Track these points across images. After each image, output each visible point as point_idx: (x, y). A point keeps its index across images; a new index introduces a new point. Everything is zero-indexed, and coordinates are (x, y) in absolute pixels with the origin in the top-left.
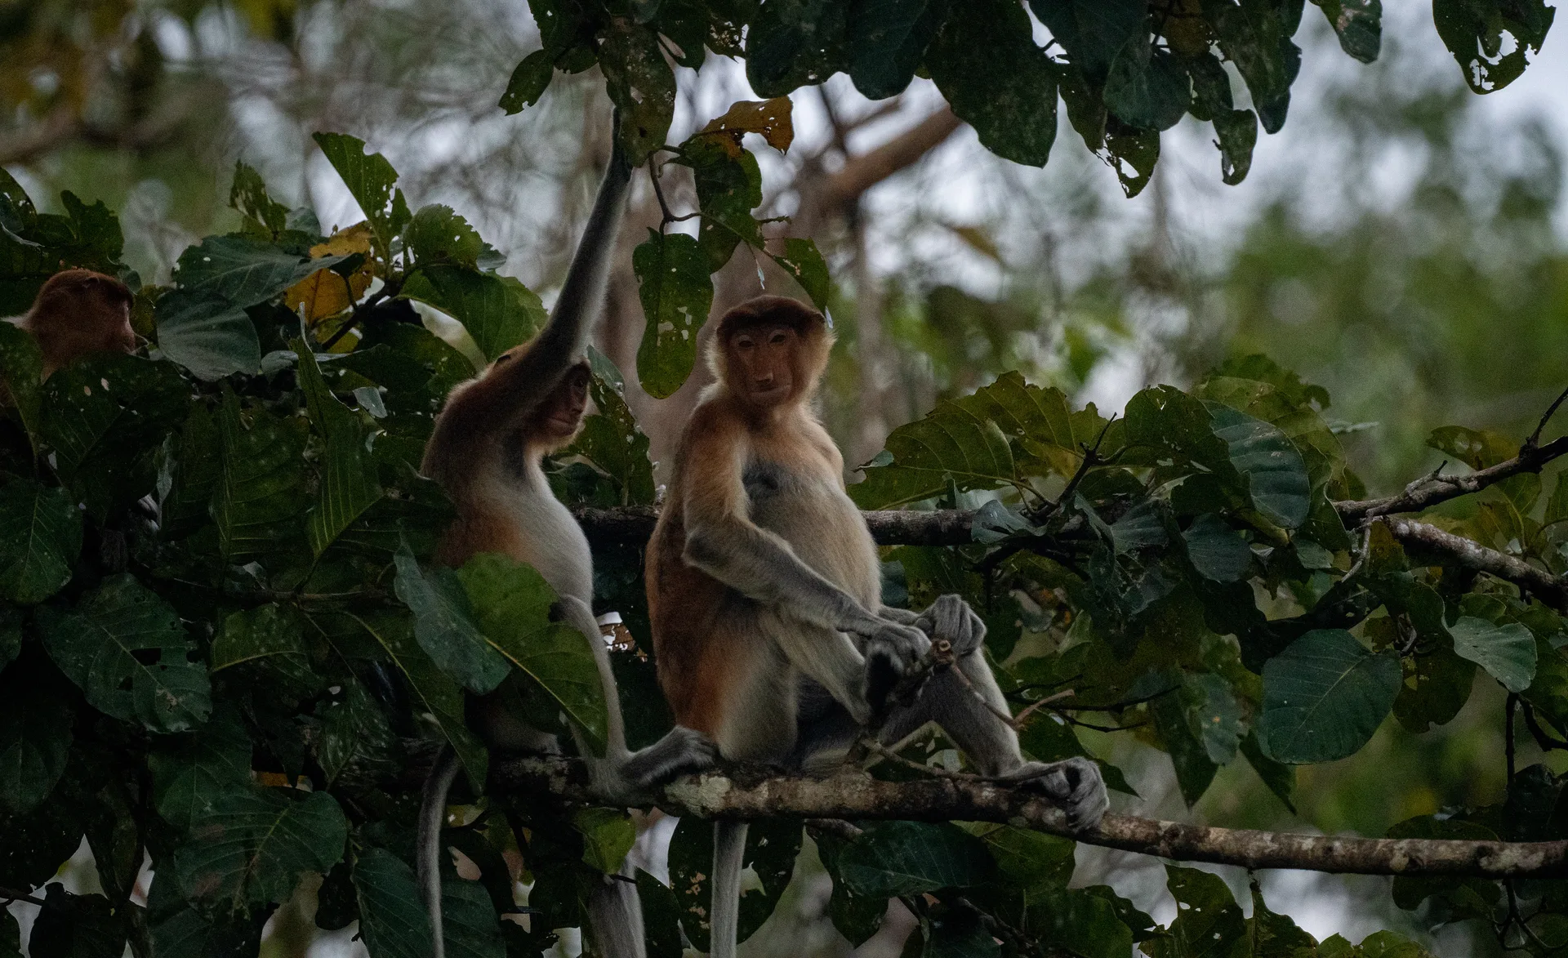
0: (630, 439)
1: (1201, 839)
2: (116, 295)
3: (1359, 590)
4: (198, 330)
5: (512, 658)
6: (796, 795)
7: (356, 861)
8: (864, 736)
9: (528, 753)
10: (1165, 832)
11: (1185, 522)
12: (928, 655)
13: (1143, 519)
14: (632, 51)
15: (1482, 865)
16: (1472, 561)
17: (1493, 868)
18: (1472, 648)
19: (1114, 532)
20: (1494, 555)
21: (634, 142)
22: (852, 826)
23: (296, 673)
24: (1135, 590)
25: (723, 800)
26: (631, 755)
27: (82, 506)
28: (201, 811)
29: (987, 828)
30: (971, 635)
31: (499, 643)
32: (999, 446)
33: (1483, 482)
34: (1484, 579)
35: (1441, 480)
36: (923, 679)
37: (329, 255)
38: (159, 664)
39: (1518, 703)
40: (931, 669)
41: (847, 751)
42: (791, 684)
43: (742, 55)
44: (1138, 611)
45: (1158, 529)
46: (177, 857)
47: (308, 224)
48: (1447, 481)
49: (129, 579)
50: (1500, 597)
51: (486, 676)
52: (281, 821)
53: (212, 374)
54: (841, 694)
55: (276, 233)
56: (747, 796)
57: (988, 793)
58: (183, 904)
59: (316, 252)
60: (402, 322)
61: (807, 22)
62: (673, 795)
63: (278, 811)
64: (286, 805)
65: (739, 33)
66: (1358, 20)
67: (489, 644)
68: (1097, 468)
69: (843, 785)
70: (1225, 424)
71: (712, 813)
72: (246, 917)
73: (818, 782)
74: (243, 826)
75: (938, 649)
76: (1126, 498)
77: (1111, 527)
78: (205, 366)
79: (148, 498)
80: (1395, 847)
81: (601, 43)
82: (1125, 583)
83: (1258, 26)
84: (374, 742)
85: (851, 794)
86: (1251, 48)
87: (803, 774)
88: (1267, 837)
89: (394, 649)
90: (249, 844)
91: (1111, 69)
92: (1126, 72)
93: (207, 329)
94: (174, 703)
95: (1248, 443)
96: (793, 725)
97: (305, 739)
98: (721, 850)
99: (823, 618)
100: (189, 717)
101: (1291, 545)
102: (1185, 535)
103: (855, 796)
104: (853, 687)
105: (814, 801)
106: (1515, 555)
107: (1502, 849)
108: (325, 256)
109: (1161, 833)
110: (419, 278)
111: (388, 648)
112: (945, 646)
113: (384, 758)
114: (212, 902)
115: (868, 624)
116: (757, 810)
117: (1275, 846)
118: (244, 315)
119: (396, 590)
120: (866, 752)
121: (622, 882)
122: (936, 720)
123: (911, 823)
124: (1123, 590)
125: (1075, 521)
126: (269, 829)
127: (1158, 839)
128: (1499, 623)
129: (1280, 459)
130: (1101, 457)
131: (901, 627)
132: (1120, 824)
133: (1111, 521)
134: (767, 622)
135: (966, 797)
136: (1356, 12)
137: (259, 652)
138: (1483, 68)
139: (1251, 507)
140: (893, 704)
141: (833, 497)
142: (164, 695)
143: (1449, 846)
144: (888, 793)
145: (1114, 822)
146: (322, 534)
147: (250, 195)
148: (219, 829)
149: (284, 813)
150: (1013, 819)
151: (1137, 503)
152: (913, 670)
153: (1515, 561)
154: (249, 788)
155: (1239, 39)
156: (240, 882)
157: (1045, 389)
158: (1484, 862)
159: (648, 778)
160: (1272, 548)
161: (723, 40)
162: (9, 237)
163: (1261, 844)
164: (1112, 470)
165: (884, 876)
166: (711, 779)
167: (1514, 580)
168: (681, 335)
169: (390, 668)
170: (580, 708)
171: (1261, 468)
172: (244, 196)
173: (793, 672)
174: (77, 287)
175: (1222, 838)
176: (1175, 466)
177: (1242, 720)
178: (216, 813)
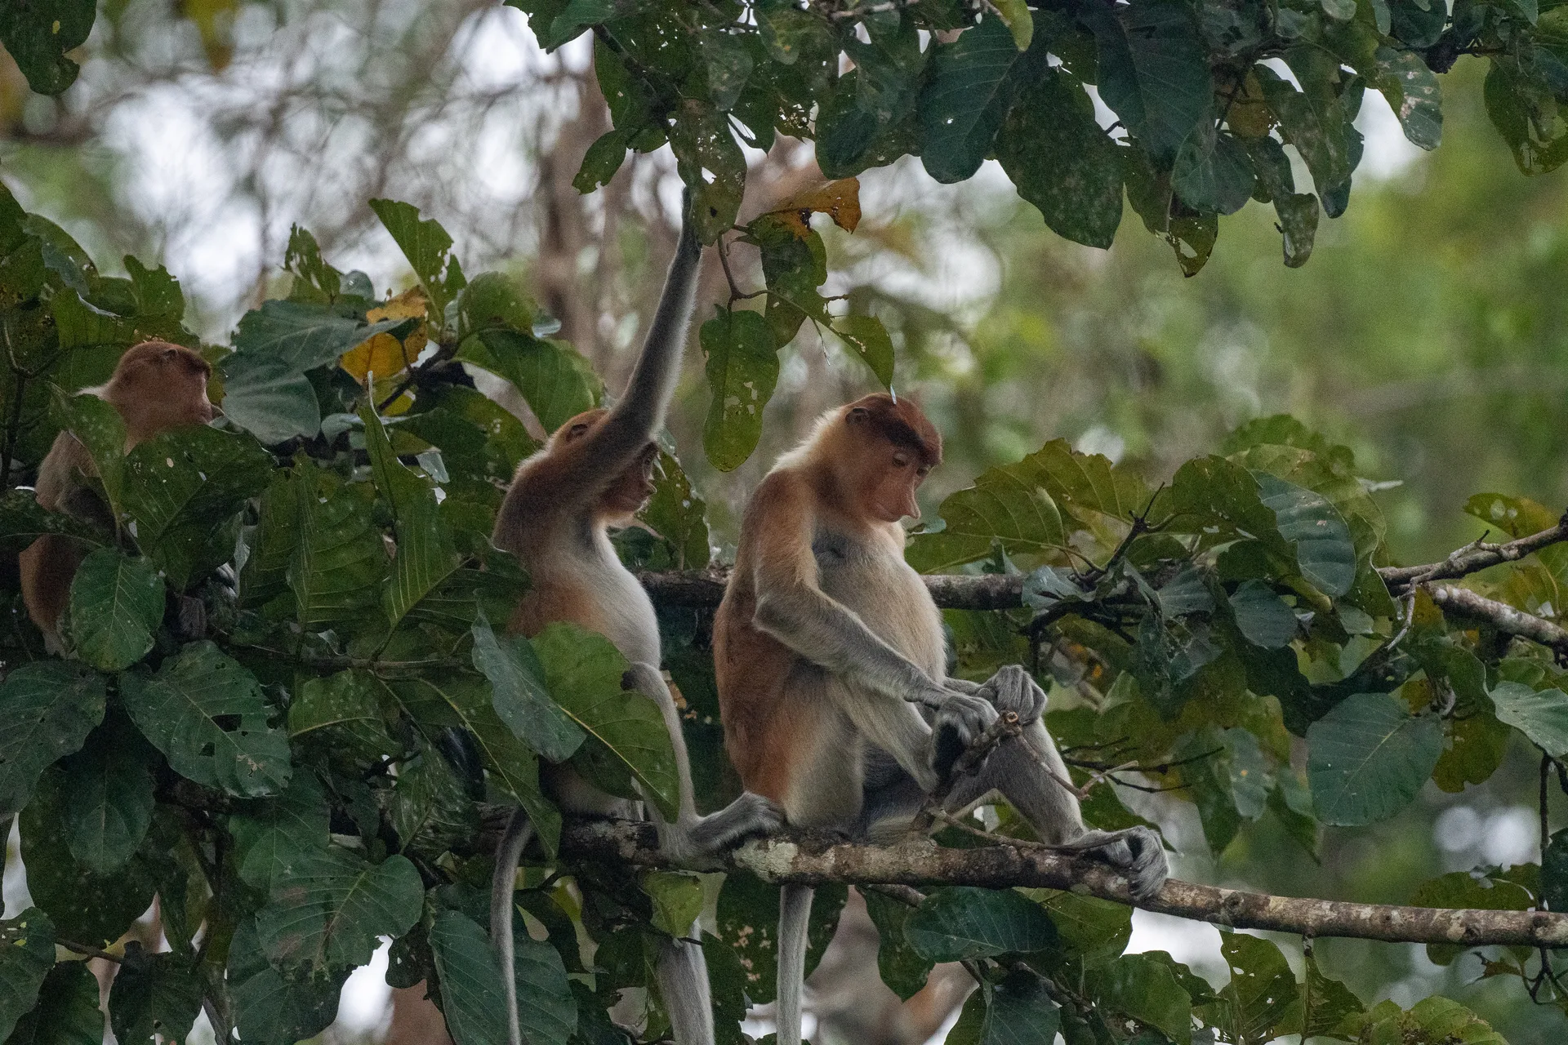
0: (686, 504)
1: (1261, 908)
2: (193, 366)
3: (1399, 654)
4: (258, 392)
5: (586, 727)
6: (862, 861)
7: (433, 924)
8: (930, 804)
9: (598, 817)
10: (1226, 900)
11: (1231, 587)
12: (996, 726)
13: (1190, 584)
14: (704, 133)
15: (1538, 935)
16: (1508, 626)
17: (1548, 938)
18: (1511, 712)
19: (1163, 597)
20: (1529, 619)
21: (705, 221)
22: (915, 891)
23: (372, 739)
24: (1182, 655)
25: (791, 866)
26: (701, 819)
27: (162, 573)
28: (282, 875)
29: (1047, 894)
30: (1032, 704)
31: (571, 710)
32: (1049, 513)
33: (1523, 551)
34: (1519, 642)
35: (1483, 549)
36: (989, 749)
37: (386, 319)
38: (239, 730)
39: (1552, 764)
40: (998, 740)
41: (912, 818)
42: (858, 752)
43: (810, 136)
44: (1185, 676)
45: (1206, 595)
46: (259, 919)
47: (362, 287)
48: (1489, 550)
49: (210, 646)
50: (1536, 661)
51: (562, 745)
52: (360, 884)
53: (273, 437)
54: (907, 762)
55: (332, 298)
56: (814, 861)
57: (1051, 861)
58: (263, 965)
59: (372, 316)
60: (455, 384)
61: (884, 110)
62: (741, 860)
63: (357, 874)
64: (363, 869)
65: (807, 114)
66: (1420, 108)
67: (565, 714)
68: (1145, 535)
69: (908, 851)
70: (1271, 493)
71: (779, 878)
72: (326, 978)
73: (884, 849)
74: (322, 889)
75: (1006, 720)
76: (1171, 563)
77: (1158, 593)
78: (267, 429)
79: (226, 566)
80: (1453, 917)
81: (672, 125)
82: (1173, 648)
83: (1321, 113)
84: (449, 807)
85: (916, 861)
86: (1313, 135)
87: (868, 841)
88: (1326, 905)
89: (469, 716)
90: (327, 906)
91: (1179, 154)
92: (1192, 157)
93: (268, 391)
94: (255, 768)
95: (1294, 512)
96: (859, 793)
97: (380, 802)
98: (787, 912)
99: (891, 687)
100: (269, 782)
101: (1334, 611)
102: (1231, 600)
103: (921, 863)
104: (920, 756)
105: (880, 867)
106: (1547, 618)
107: (1557, 919)
108: (381, 320)
109: (1222, 901)
110: (474, 342)
111: (463, 714)
112: (1012, 717)
113: (458, 823)
114: (292, 964)
115: (936, 694)
116: (823, 876)
117: (1334, 915)
118: (303, 378)
119: (474, 660)
120: (931, 819)
121: (689, 944)
122: (998, 788)
123: (975, 889)
124: (1171, 655)
125: (1122, 586)
126: (347, 891)
127: (1218, 907)
128: (1538, 688)
129: (1326, 528)
130: (1150, 525)
131: (967, 697)
132: (1181, 892)
133: (1157, 587)
134: (835, 690)
135: (1030, 865)
136: (1418, 100)
137: (336, 718)
138: (1533, 151)
139: (1298, 573)
140: (959, 773)
141: (898, 568)
142: (245, 760)
143: (1506, 916)
144: (952, 860)
145: (1175, 890)
146: (399, 603)
147: (305, 258)
148: (299, 892)
149: (362, 876)
150: (1075, 886)
151: (1183, 569)
152: (980, 740)
153: (1550, 625)
154: (329, 851)
155: (1302, 125)
156: (321, 944)
157: (1091, 456)
158: (1539, 932)
159: (717, 842)
160: (1313, 613)
161: (792, 121)
162: (84, 307)
163: (1320, 913)
164: (1159, 537)
165: (948, 941)
166: (779, 845)
167: (1548, 643)
168: (746, 410)
169: (463, 734)
170: (651, 774)
171: (1309, 537)
172: (298, 259)
173: (859, 741)
174: (156, 358)
175: (1281, 907)
176: (1220, 533)
177: (1269, 773)
178: (295, 876)
